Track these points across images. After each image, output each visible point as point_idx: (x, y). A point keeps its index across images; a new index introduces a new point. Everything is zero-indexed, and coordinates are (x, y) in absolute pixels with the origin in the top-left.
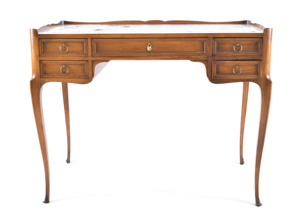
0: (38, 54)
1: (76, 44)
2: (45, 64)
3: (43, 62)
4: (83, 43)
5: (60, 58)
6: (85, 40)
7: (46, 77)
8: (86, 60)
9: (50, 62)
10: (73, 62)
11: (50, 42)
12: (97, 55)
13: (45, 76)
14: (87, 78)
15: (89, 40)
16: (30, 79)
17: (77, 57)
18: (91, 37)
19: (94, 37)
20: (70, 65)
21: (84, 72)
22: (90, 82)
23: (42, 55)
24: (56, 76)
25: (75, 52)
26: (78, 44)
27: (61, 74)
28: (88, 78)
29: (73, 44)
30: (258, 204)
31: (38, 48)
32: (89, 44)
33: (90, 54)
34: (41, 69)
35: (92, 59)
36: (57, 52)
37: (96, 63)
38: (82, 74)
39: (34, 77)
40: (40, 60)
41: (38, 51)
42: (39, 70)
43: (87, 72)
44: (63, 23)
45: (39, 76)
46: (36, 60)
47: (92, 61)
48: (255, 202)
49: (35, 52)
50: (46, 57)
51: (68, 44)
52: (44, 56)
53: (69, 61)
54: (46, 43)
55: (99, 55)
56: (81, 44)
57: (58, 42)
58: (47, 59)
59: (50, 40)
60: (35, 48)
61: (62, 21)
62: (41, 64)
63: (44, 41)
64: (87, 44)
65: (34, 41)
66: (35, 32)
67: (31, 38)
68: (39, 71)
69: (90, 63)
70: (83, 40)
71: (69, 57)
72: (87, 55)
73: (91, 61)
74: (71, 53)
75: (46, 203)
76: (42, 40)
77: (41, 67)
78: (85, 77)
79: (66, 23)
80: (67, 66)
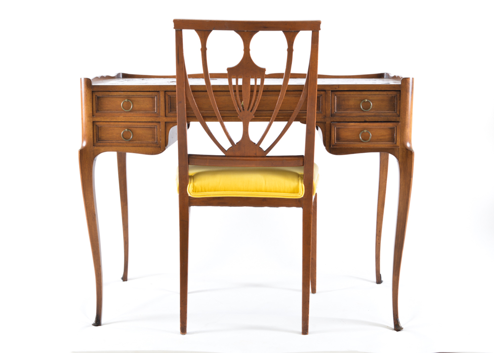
0: (91, 112)
1: (144, 99)
2: (101, 127)
3: (98, 124)
4: (153, 98)
5: (121, 118)
6: (156, 93)
7: (101, 144)
8: (157, 121)
9: (107, 123)
10: (139, 124)
11: (109, 96)
12: (171, 114)
13: (99, 144)
14: (158, 146)
15: (162, 94)
16: (80, 148)
17: (145, 118)
18: (164, 90)
19: (169, 89)
20: (135, 129)
21: (154, 138)
22: (162, 152)
23: (97, 114)
24: (115, 144)
25: (142, 111)
26: (147, 99)
27: (123, 140)
28: (160, 147)
29: (139, 99)
30: (397, 327)
31: (91, 104)
32: (162, 99)
33: (162, 113)
34: (95, 134)
35: (165, 120)
36: (117, 111)
37: (171, 125)
38: (150, 141)
39: (84, 144)
40: (93, 122)
41: (91, 108)
42: (92, 135)
43: (159, 138)
44: (121, 77)
45: (92, 143)
46: (88, 121)
47: (166, 122)
48: (392, 326)
49: (87, 110)
50: (102, 117)
51: (133, 99)
52: (100, 116)
53: (134, 123)
54: (102, 97)
56: (151, 99)
57: (119, 97)
58: (103, 120)
59: (107, 93)
60: (86, 105)
61: (120, 74)
62: (95, 126)
63: (100, 94)
64: (159, 100)
65: (86, 95)
66: (88, 82)
67: (81, 91)
68: (92, 137)
69: (163, 126)
70: (154, 94)
71: (133, 117)
72: (158, 115)
73: (164, 123)
74: (136, 111)
75: (97, 326)
76: (97, 94)
77: (95, 131)
78: (155, 145)
79: (125, 76)
80: (131, 130)
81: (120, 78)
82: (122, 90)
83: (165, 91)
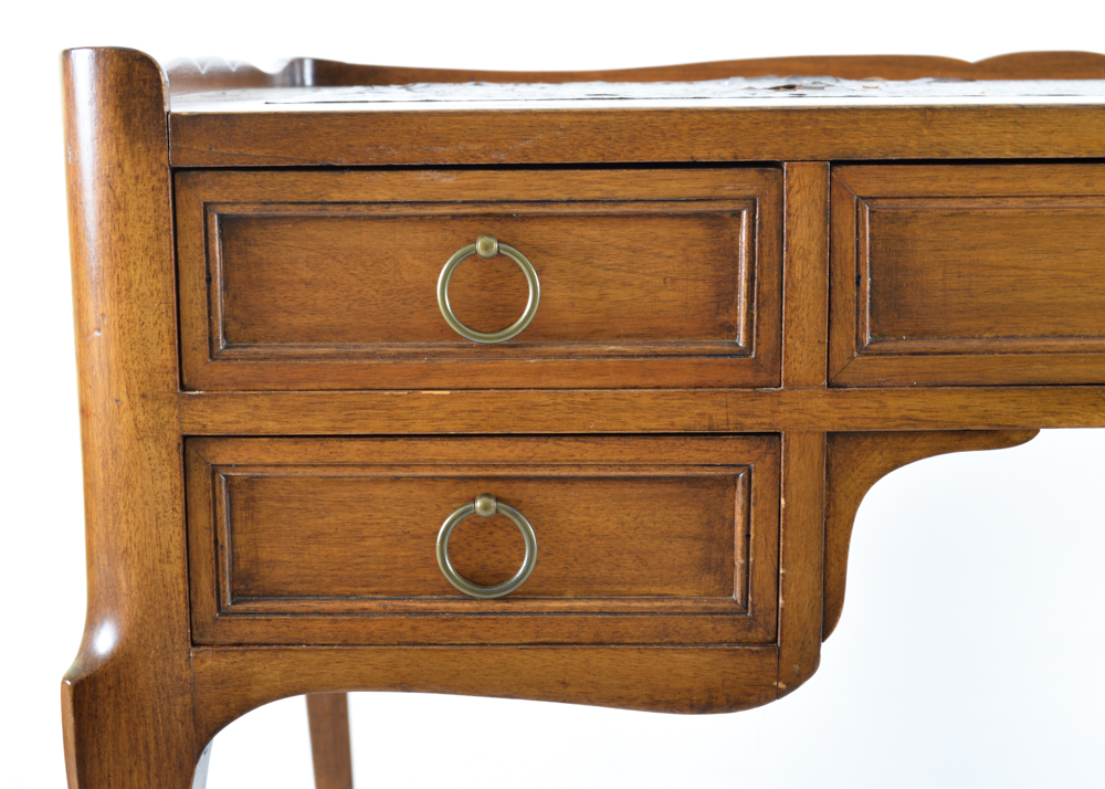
0: (168, 356)
1: (634, 230)
2: (251, 481)
3: (225, 455)
4: (719, 222)
5: (433, 406)
6: (747, 183)
7: (259, 630)
8: (750, 424)
9: (312, 451)
10: (590, 450)
11: (320, 213)
12: (892, 366)
13: (242, 629)
14: (759, 634)
15: (803, 191)
17: (645, 398)
18: (827, 150)
19: (866, 146)
20: (554, 494)
21: (722, 571)
22: (793, 685)
23: (219, 371)
24: (374, 626)
25: (618, 337)
26: (663, 230)
27: (447, 592)
28: (771, 644)
29: (592, 232)
31: (165, 282)
32: (804, 233)
33: (803, 357)
34: (204, 542)
35: (827, 412)
36: (391, 337)
37: (876, 459)
38: (688, 596)
39: (106, 641)
40: (185, 438)
41: (167, 324)
42: (177, 552)
43: (763, 568)
44: (308, 80)
45: (180, 619)
46: (140, 435)
47: (831, 436)
49: (128, 332)
50: (264, 402)
51: (541, 233)
52: (246, 388)
53: (550, 445)
54: (262, 220)
55: (918, 362)
56: (696, 231)
57: (419, 214)
58: (272, 427)
59: (308, 185)
60: (123, 291)
61: (301, 61)
62: (200, 479)
63: (241, 194)
64: (770, 241)
65: (116, 206)
66: (130, 83)
67: (73, 169)
68: (176, 568)
69: (802, 465)
70: (727, 190)
71: (544, 398)
72: (764, 371)
73: (815, 444)
74: (563, 338)
76: (209, 190)
77: (202, 519)
78: (727, 630)
79: (331, 74)
80: (516, 505)
81: (302, 84)
82: (446, 155)
83: (835, 163)
